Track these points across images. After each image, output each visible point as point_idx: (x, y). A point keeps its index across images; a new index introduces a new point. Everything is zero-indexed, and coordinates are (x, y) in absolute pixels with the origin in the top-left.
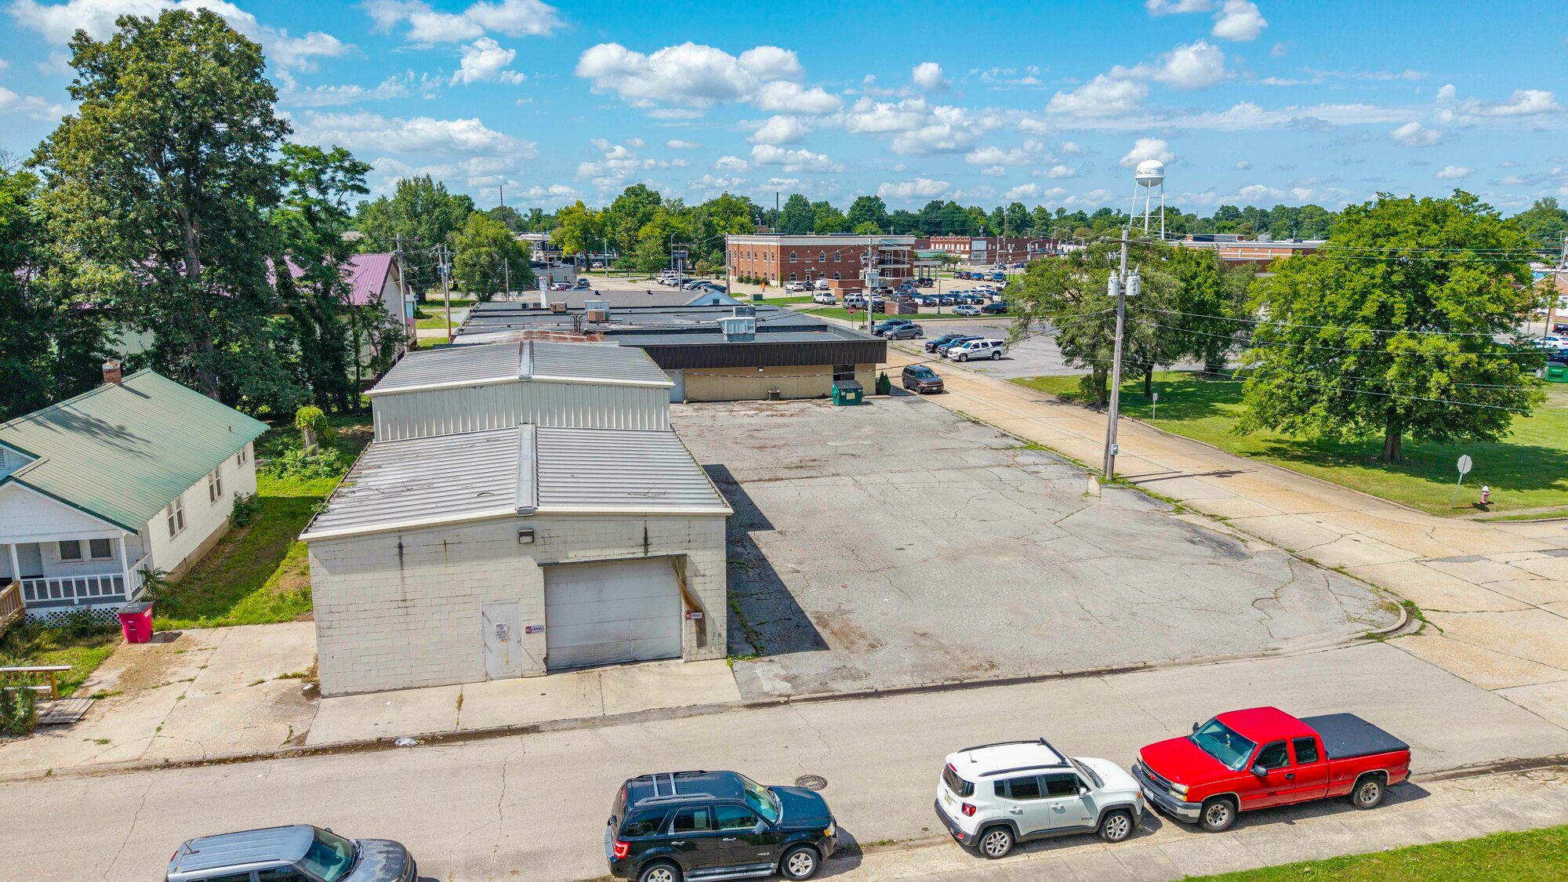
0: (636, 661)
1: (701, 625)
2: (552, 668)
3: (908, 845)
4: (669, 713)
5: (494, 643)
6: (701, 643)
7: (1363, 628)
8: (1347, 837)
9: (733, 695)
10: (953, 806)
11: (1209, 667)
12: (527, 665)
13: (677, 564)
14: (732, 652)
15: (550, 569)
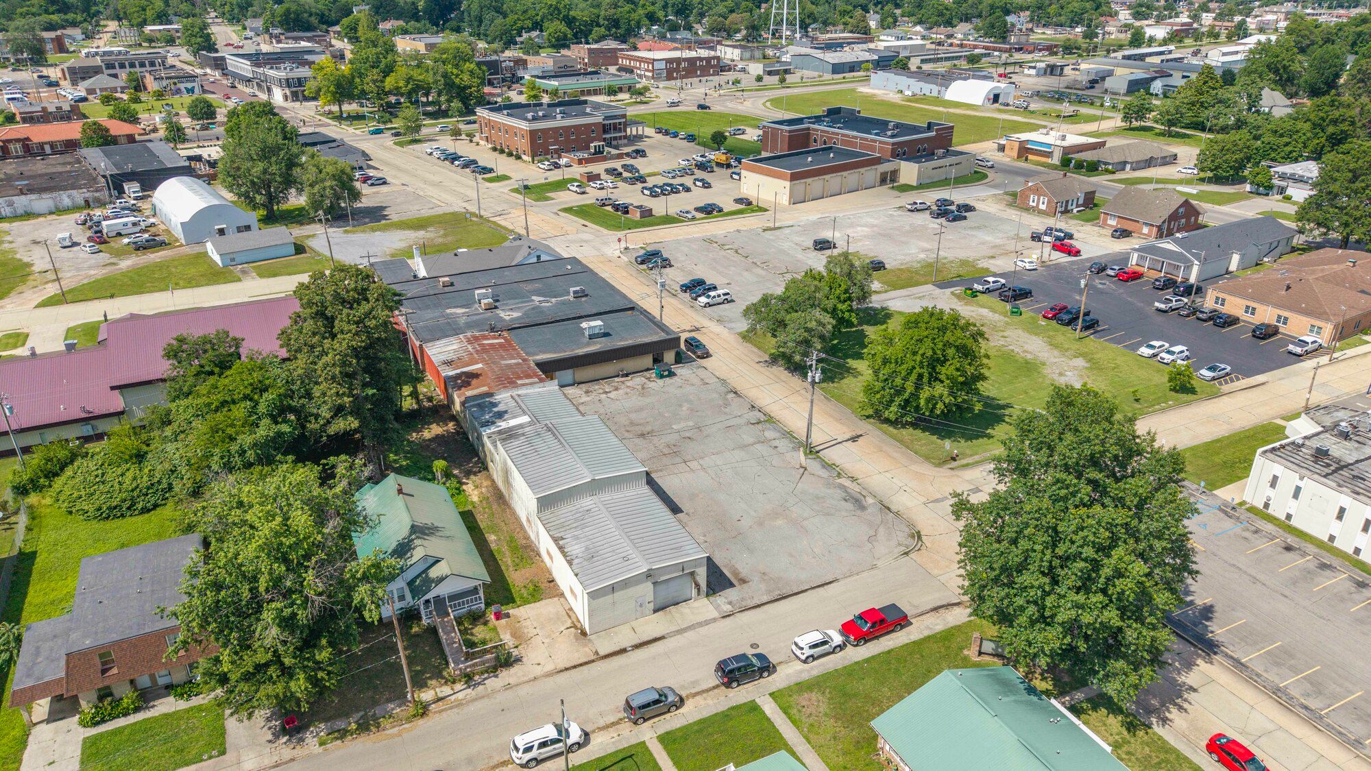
0: (678, 604)
1: (699, 590)
2: (655, 611)
3: (786, 662)
4: (700, 624)
5: (639, 609)
6: (699, 594)
7: (903, 549)
8: (890, 643)
9: (715, 614)
10: (798, 652)
11: (856, 577)
12: (648, 612)
13: (692, 574)
14: (708, 595)
15: (655, 583)
